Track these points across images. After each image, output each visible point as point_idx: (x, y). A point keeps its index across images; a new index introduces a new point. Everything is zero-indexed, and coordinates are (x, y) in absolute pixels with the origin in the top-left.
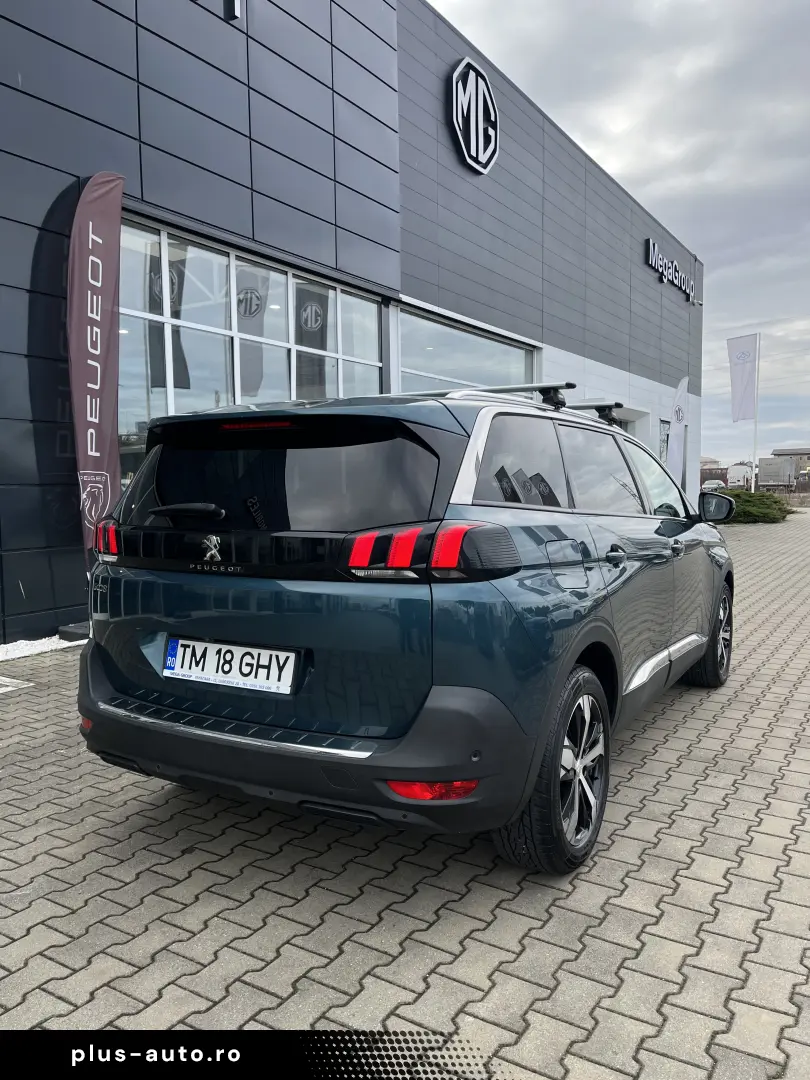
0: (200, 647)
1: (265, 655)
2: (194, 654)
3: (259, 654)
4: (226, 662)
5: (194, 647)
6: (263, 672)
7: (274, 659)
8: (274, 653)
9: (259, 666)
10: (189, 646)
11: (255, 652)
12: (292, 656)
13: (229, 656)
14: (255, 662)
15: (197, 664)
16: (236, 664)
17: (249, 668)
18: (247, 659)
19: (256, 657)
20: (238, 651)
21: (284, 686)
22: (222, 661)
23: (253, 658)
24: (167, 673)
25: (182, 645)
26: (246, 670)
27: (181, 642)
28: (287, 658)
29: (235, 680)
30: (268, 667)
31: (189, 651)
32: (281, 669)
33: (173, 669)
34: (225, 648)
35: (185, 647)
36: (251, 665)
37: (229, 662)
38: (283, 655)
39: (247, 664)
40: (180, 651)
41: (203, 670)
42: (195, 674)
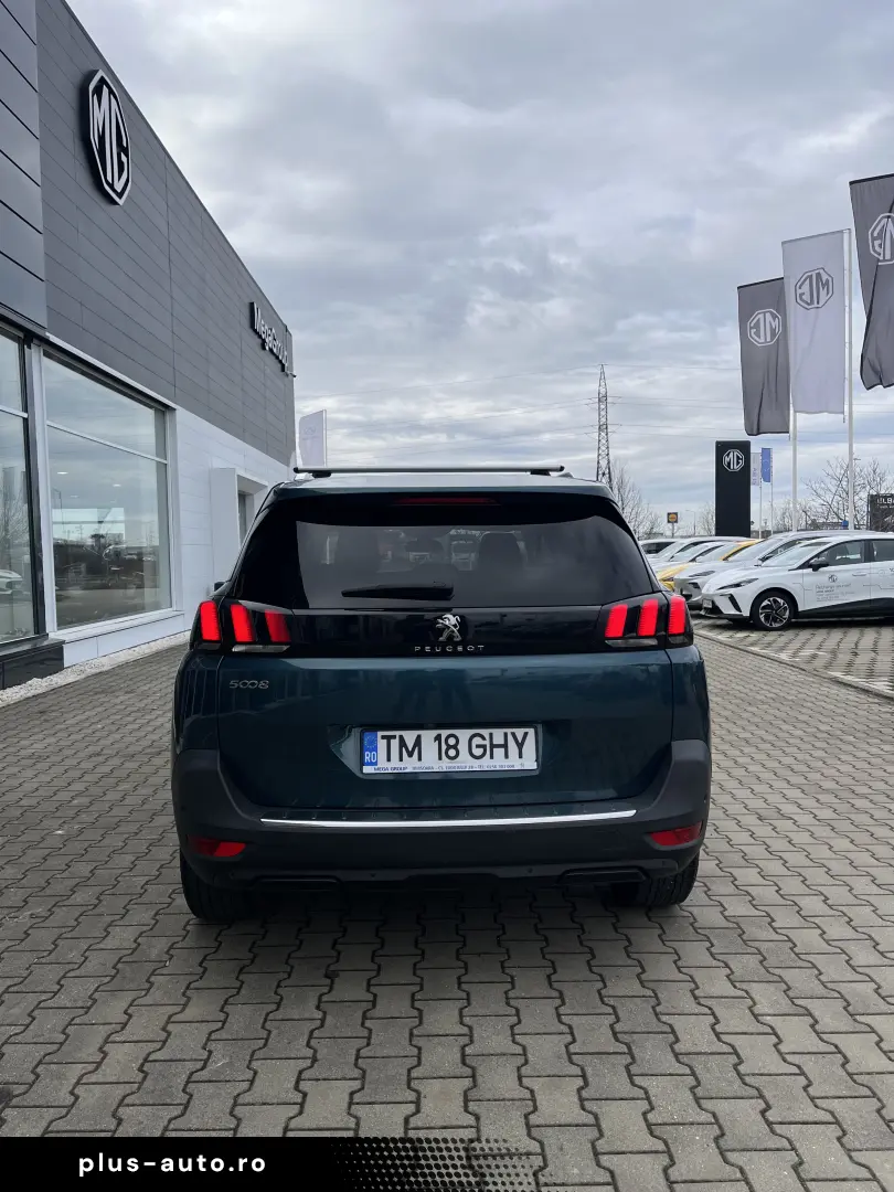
0: (410, 737)
1: (499, 735)
2: (402, 743)
3: (491, 735)
4: (449, 747)
5: (401, 737)
6: (499, 752)
7: (510, 738)
8: (509, 731)
9: (493, 746)
10: (394, 737)
11: (485, 732)
12: (531, 731)
13: (452, 741)
14: (487, 743)
15: (410, 754)
16: (463, 747)
17: (481, 751)
18: (477, 741)
19: (487, 737)
20: (464, 735)
21: (528, 761)
22: (444, 747)
23: (484, 738)
24: (367, 769)
25: (383, 737)
26: (478, 752)
27: (380, 734)
28: (526, 734)
29: (465, 763)
30: (505, 746)
31: (395, 744)
32: (520, 746)
33: (376, 764)
34: (444, 733)
35: (388, 738)
36: (484, 747)
37: (455, 747)
38: (520, 732)
39: (478, 746)
40: (382, 744)
41: (420, 759)
42: (410, 765)
